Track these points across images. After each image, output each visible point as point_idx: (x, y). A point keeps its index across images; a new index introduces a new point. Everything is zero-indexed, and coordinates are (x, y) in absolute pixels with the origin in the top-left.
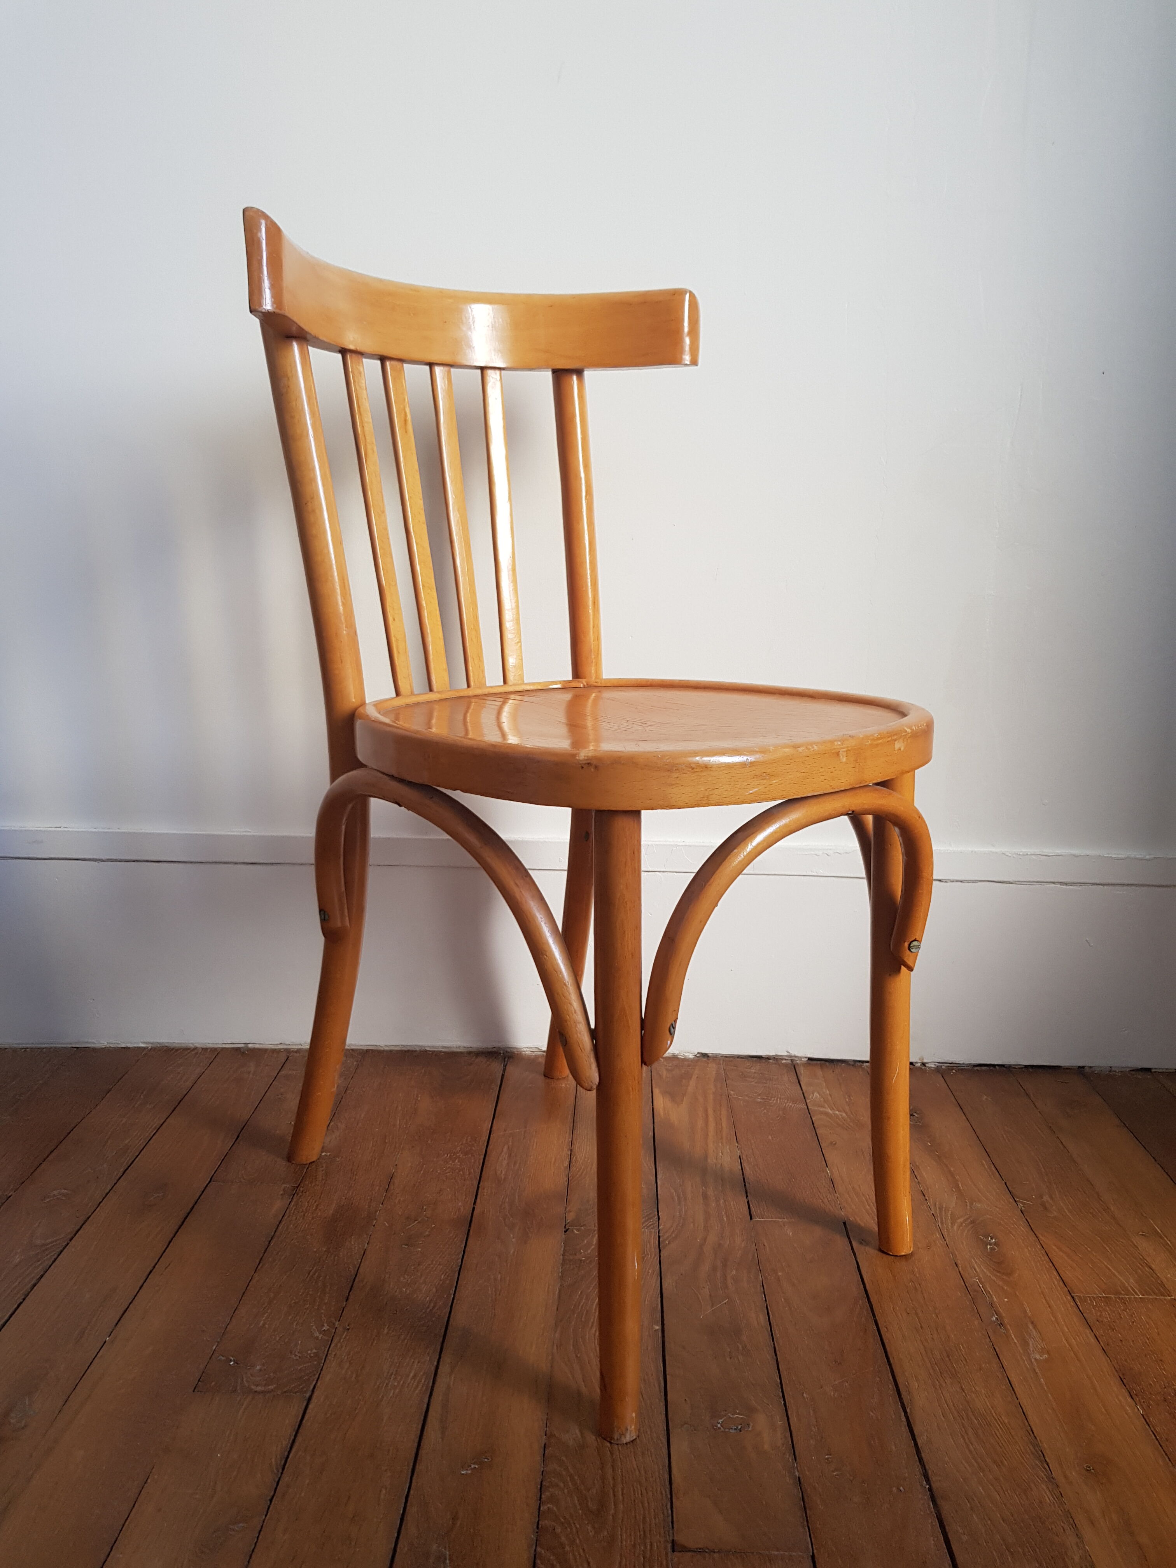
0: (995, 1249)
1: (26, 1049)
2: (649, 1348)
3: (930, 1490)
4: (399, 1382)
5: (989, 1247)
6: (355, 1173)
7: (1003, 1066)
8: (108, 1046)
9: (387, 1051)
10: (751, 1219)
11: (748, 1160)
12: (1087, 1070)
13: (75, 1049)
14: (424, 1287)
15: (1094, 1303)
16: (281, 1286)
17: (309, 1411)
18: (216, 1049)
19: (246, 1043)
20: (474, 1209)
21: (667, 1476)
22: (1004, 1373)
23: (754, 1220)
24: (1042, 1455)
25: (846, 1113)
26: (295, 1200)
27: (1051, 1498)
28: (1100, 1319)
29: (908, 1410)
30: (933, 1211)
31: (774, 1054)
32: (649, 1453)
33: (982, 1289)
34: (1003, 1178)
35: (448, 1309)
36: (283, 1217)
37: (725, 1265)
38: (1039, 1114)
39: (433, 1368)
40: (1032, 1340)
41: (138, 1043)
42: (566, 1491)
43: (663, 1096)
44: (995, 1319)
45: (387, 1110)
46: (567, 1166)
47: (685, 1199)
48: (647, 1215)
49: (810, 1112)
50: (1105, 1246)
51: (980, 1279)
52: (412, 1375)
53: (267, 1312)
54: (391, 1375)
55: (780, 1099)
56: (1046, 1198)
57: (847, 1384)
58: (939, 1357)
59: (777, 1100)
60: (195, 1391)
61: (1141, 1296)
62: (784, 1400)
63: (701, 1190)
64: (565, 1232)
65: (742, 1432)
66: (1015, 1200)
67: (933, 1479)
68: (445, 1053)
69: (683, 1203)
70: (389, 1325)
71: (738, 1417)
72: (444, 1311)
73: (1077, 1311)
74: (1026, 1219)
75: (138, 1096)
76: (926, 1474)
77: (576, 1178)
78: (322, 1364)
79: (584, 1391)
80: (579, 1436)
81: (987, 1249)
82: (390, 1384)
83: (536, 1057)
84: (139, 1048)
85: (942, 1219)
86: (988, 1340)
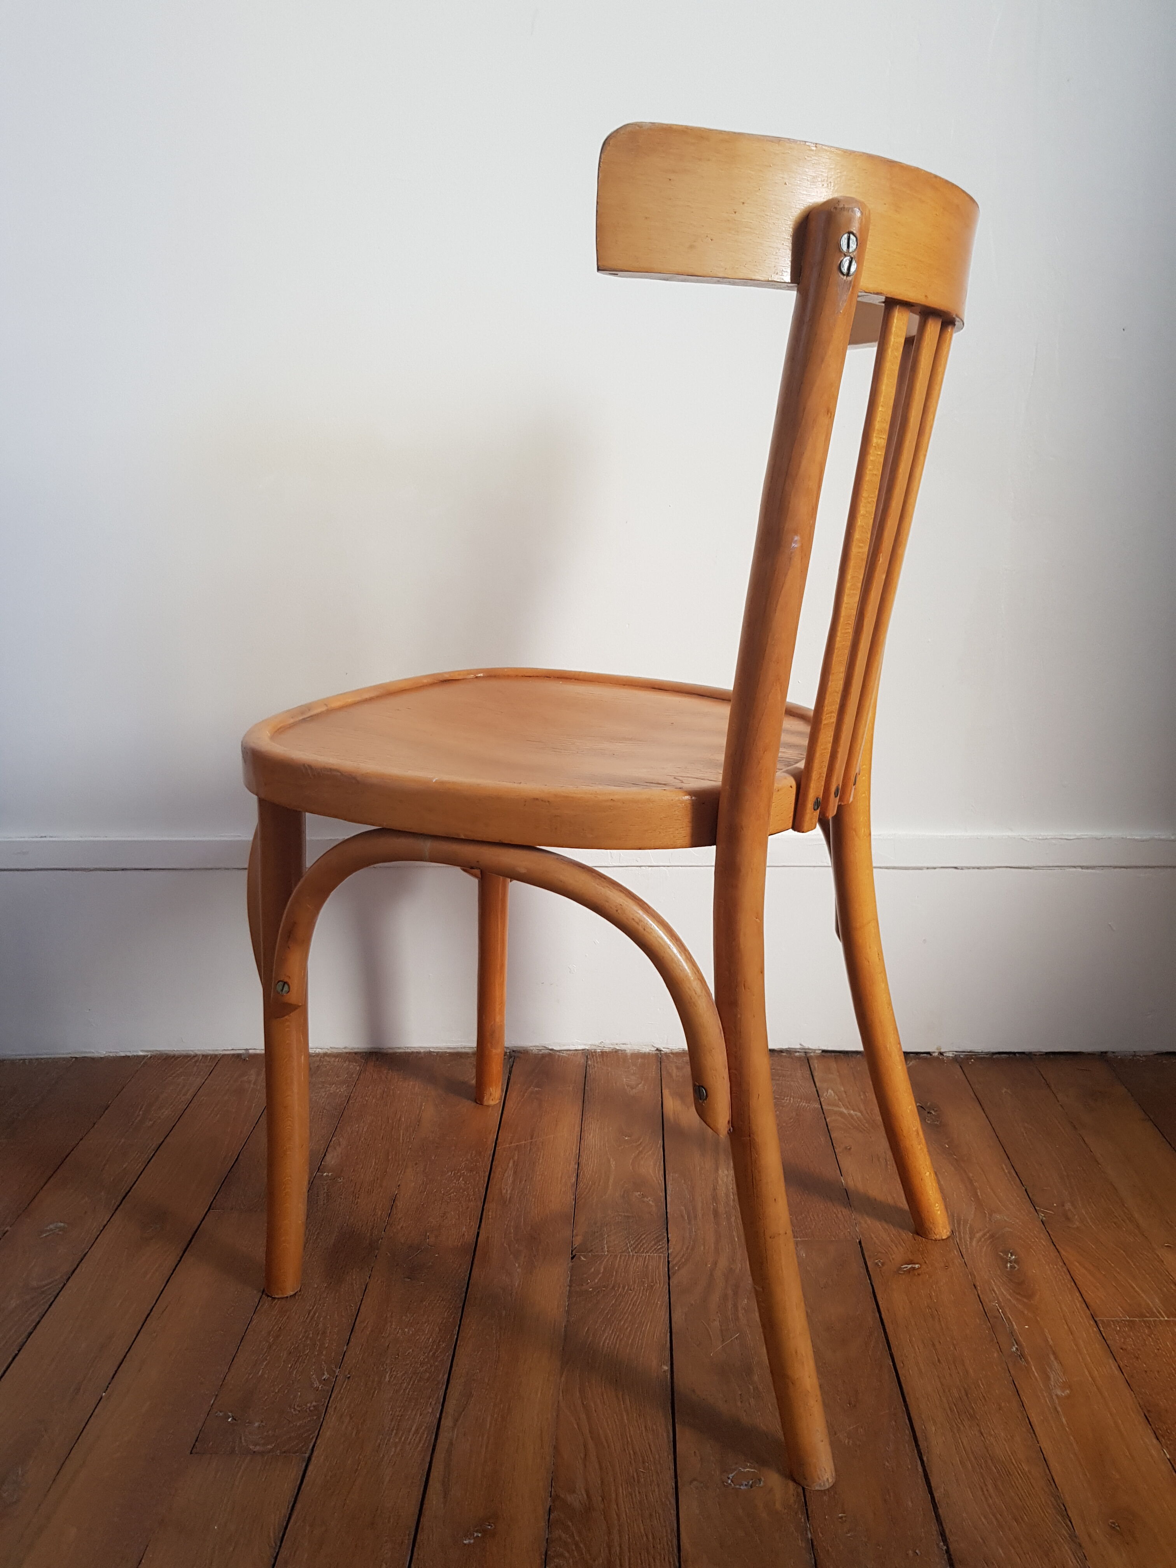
0: (1015, 1268)
1: (25, 1060)
3: (948, 1551)
4: (400, 1439)
5: (1009, 1265)
6: (357, 1196)
7: (1023, 1053)
8: (106, 1055)
9: (391, 1054)
12: (1111, 1055)
13: (73, 1059)
14: (426, 1327)
15: (1118, 1328)
16: (280, 1328)
17: (308, 1473)
18: (216, 1056)
19: (246, 1050)
20: (478, 1233)
21: (675, 1541)
22: (1025, 1412)
24: (1064, 1509)
25: (861, 1112)
27: (1074, 1561)
28: (1124, 1347)
29: (925, 1459)
31: (787, 1047)
32: (657, 1514)
33: (1002, 1314)
35: (451, 1352)
37: (736, 1293)
38: (1060, 1108)
39: (436, 1422)
40: (1053, 1372)
41: (137, 1051)
42: (571, 1561)
43: (673, 1098)
44: (1014, 1349)
45: (390, 1121)
46: (575, 1182)
47: (696, 1217)
48: (657, 1237)
49: (825, 1112)
50: (1130, 1261)
51: (999, 1303)
52: (413, 1429)
53: (266, 1360)
54: (392, 1430)
55: (793, 1098)
56: (1068, 1206)
57: (861, 1430)
58: (957, 1395)
59: (790, 1100)
61: (1166, 1319)
63: (712, 1207)
64: (572, 1258)
65: (753, 1488)
66: (1035, 1209)
67: (951, 1538)
68: (451, 1054)
69: (693, 1222)
70: (391, 1373)
71: (749, 1471)
72: (447, 1354)
73: (1101, 1338)
74: (1048, 1232)
75: (137, 1112)
76: (943, 1534)
77: (583, 1196)
78: (322, 1419)
79: (591, 1445)
80: (585, 1496)
81: (1007, 1267)
82: (391, 1440)
83: (544, 1056)
84: (138, 1056)
85: (959, 1232)
86: (1008, 1374)
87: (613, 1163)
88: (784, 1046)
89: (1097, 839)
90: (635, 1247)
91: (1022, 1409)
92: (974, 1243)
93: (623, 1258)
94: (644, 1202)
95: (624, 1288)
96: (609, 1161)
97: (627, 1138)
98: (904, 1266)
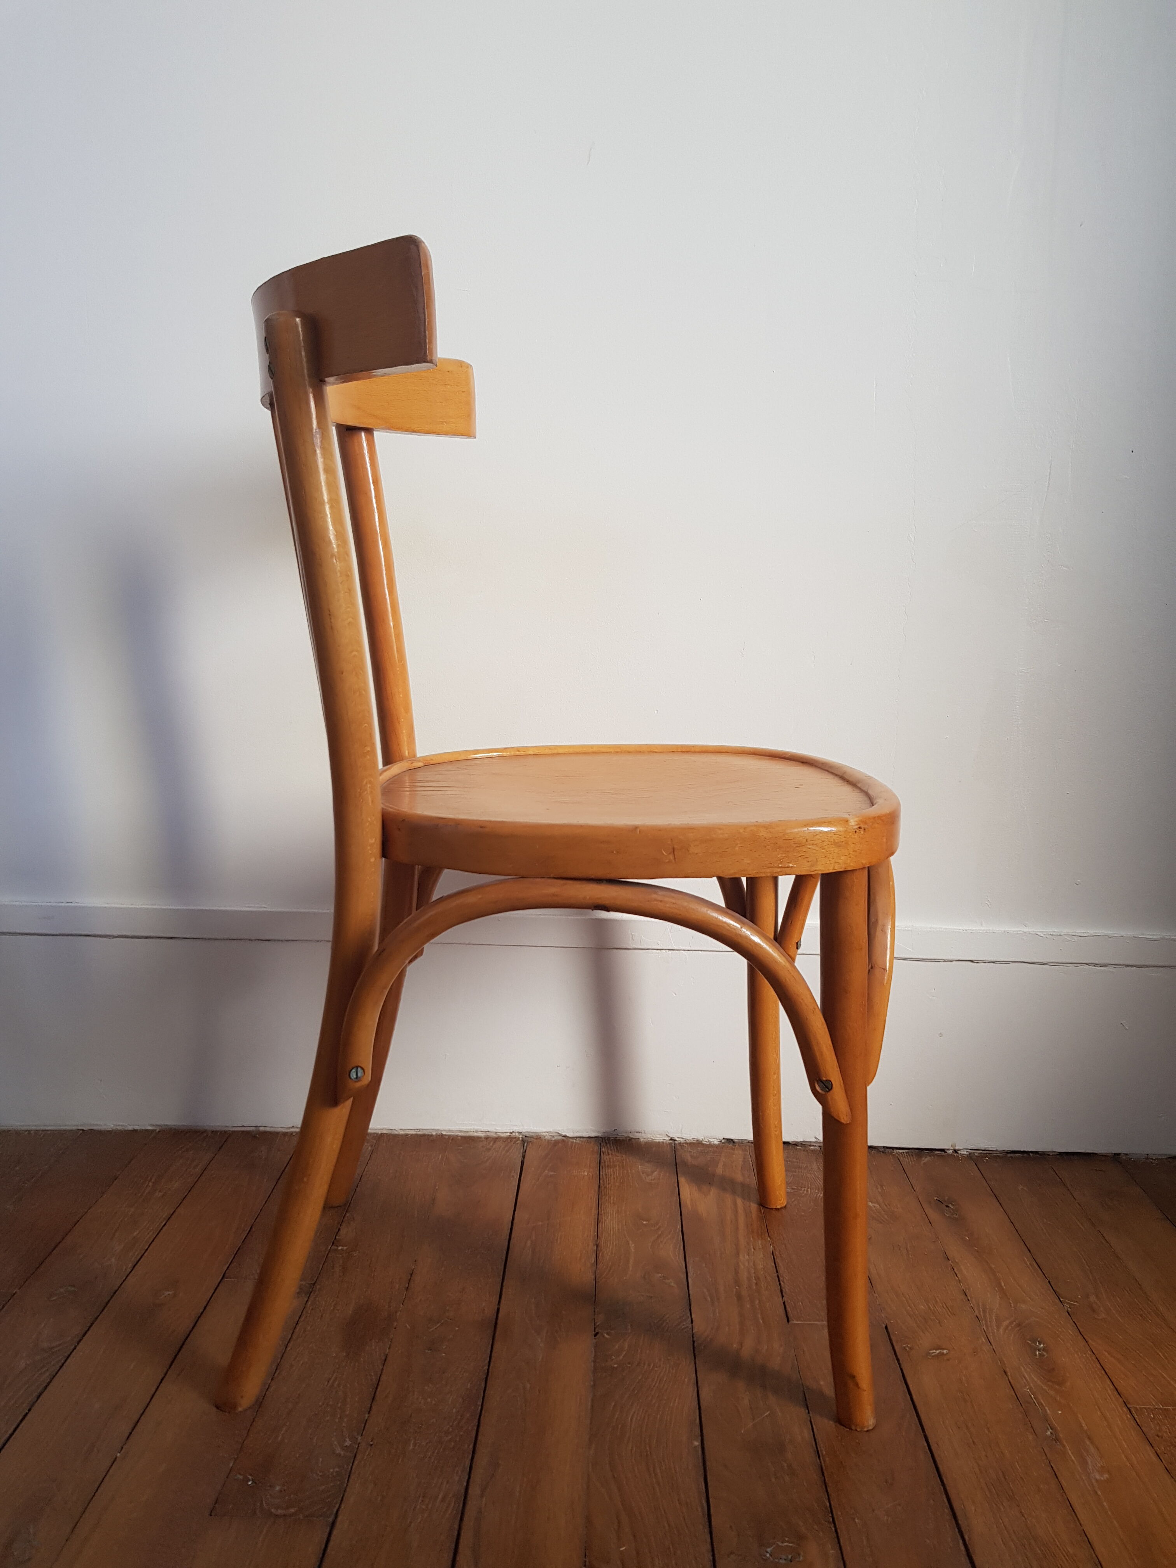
0: (1044, 1355)
1: (29, 1131)
2: (690, 1467)
4: (427, 1505)
5: (1037, 1353)
6: (374, 1269)
7: (1037, 1153)
8: (114, 1128)
9: (402, 1135)
10: (788, 1321)
11: (781, 1256)
12: (1123, 1157)
13: (81, 1132)
14: (450, 1397)
15: (1152, 1416)
16: (299, 1395)
17: (333, 1537)
18: (225, 1132)
19: (257, 1126)
20: (498, 1309)
22: (1064, 1495)
23: (791, 1322)
25: (879, 1204)
26: (311, 1299)
28: (1160, 1434)
29: (966, 1538)
30: (976, 1313)
31: (802, 1140)
33: (1034, 1400)
34: (1046, 1276)
35: (475, 1422)
36: (300, 1318)
37: (763, 1374)
38: (1078, 1206)
39: (463, 1491)
40: (1090, 1456)
41: (145, 1126)
43: (689, 1185)
44: (1049, 1433)
45: (405, 1199)
46: (594, 1263)
47: (719, 1299)
48: (680, 1317)
50: (1158, 1352)
51: (1030, 1388)
52: (440, 1497)
53: (286, 1425)
54: (419, 1497)
56: (1093, 1298)
57: (900, 1508)
58: (994, 1477)
59: (807, 1191)
60: (212, 1515)
62: (835, 1526)
63: (735, 1290)
64: (596, 1335)
65: (792, 1563)
66: (1060, 1301)
68: (462, 1138)
69: (716, 1303)
70: (415, 1440)
71: (787, 1546)
72: (472, 1424)
73: (1135, 1424)
74: (1074, 1322)
75: (147, 1183)
77: (603, 1275)
78: (345, 1484)
79: (624, 1516)
81: (1036, 1355)
82: (418, 1507)
83: (556, 1142)
84: (148, 1130)
85: (986, 1321)
86: (1044, 1457)
87: (632, 1246)
88: (800, 1139)
89: (1110, 937)
90: (659, 1327)
91: (1062, 1491)
92: (1001, 1331)
93: (647, 1336)
94: (665, 1283)
95: (649, 1365)
96: (628, 1243)
97: (645, 1223)
98: (932, 1351)
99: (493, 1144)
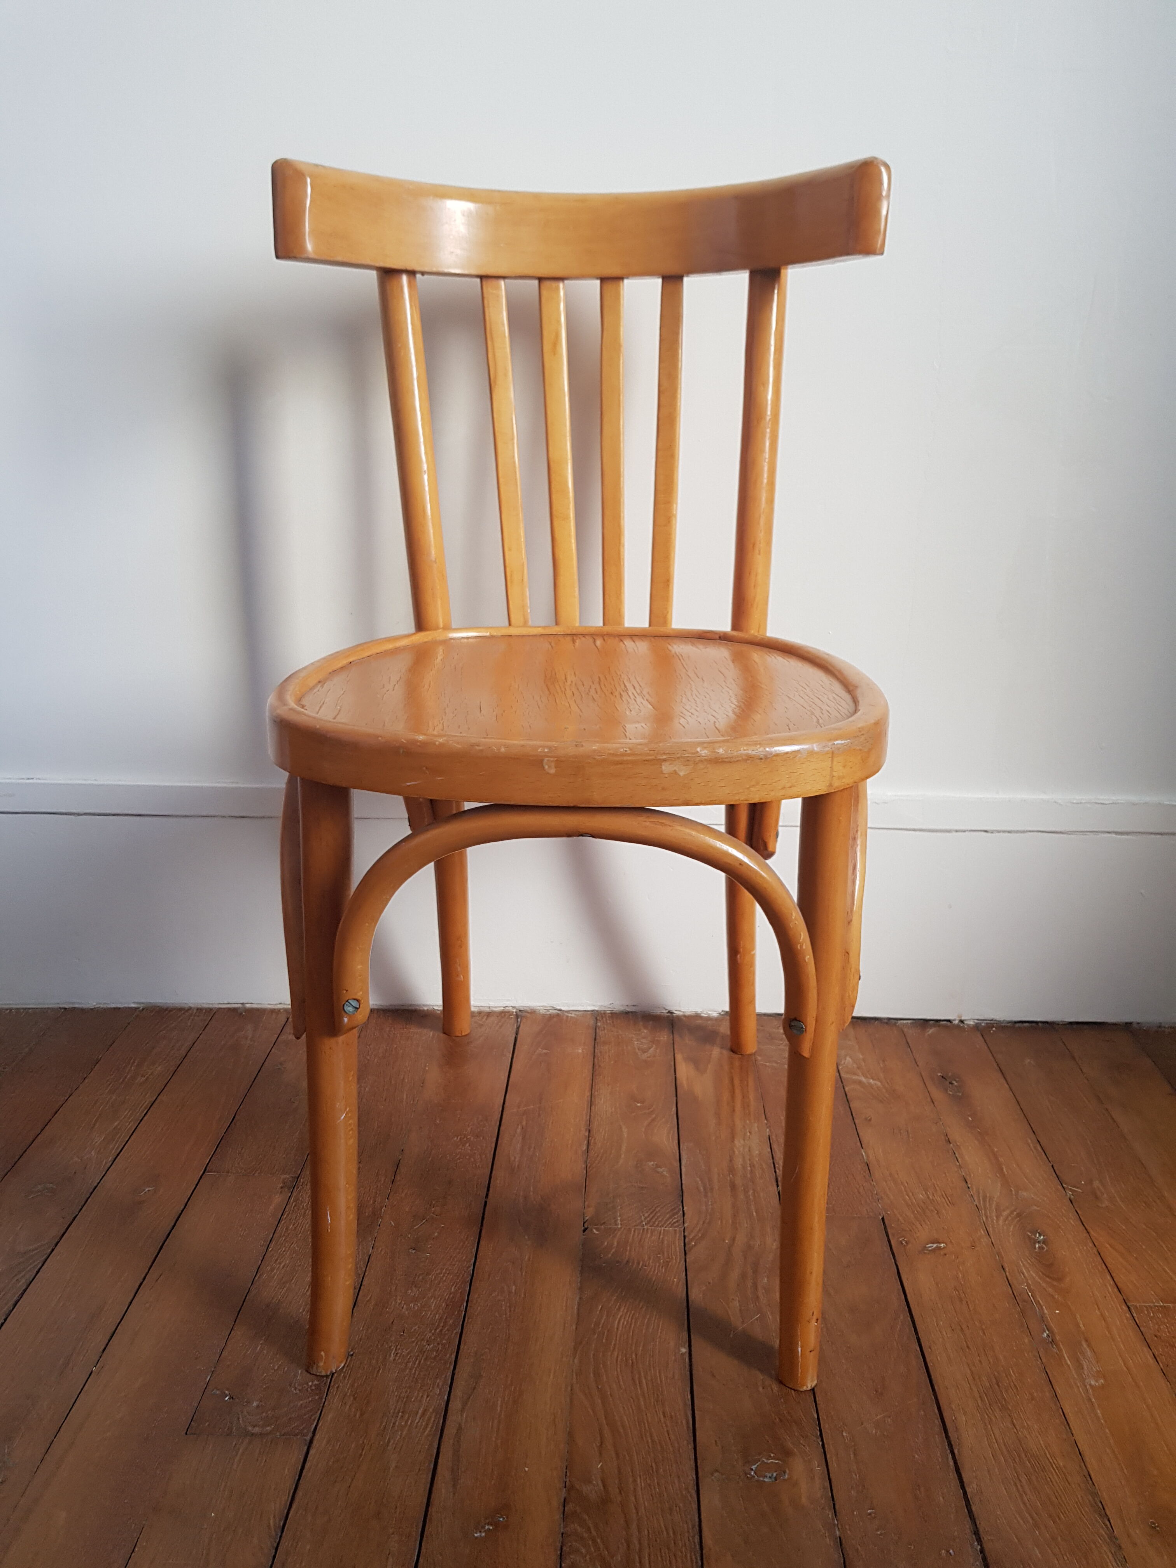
0: (1044, 1248)
1: (11, 1009)
2: (676, 1377)
3: (982, 1551)
4: (406, 1422)
5: (1037, 1246)
7: (1046, 1022)
8: (97, 1006)
9: (393, 1011)
11: (777, 1140)
12: (1135, 1026)
14: (433, 1302)
15: (1152, 1314)
16: (280, 1301)
17: (310, 1458)
18: (211, 1009)
19: (243, 1004)
20: (486, 1203)
21: (697, 1537)
22: (1058, 1403)
24: (1102, 1507)
25: (881, 1082)
26: (294, 1194)
27: (1114, 1564)
28: (1159, 1334)
29: (956, 1451)
30: (976, 1202)
32: (678, 1508)
33: (1032, 1298)
35: (459, 1329)
37: (755, 1272)
38: (1085, 1081)
39: (443, 1404)
40: (1087, 1361)
41: (127, 1003)
42: (588, 1557)
43: (686, 1062)
44: (1046, 1335)
45: (393, 1082)
46: (585, 1150)
47: (712, 1189)
48: (672, 1210)
49: (843, 1081)
50: (1161, 1243)
51: (1028, 1285)
52: (420, 1412)
54: (398, 1413)
56: (1096, 1183)
57: (889, 1420)
58: (987, 1384)
60: (188, 1433)
62: (822, 1440)
63: (729, 1178)
64: (584, 1231)
65: (777, 1481)
66: (1063, 1187)
67: (985, 1538)
69: (709, 1194)
70: (396, 1350)
71: (772, 1462)
72: (455, 1332)
73: (1134, 1325)
74: (1076, 1211)
75: (130, 1066)
76: (976, 1532)
77: (594, 1165)
78: (324, 1400)
79: (606, 1431)
80: (602, 1488)
81: (1035, 1248)
82: (397, 1423)
83: (551, 1017)
84: (131, 1008)
85: (985, 1210)
86: (1039, 1362)
87: (625, 1130)
89: (1134, 804)
90: (650, 1221)
91: (1056, 1400)
92: (1001, 1222)
93: (637, 1232)
94: (658, 1172)
95: (639, 1263)
96: (621, 1128)
97: (639, 1105)
98: (929, 1245)
99: (486, 1019)
